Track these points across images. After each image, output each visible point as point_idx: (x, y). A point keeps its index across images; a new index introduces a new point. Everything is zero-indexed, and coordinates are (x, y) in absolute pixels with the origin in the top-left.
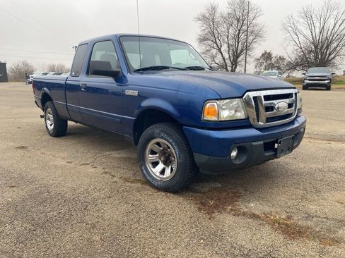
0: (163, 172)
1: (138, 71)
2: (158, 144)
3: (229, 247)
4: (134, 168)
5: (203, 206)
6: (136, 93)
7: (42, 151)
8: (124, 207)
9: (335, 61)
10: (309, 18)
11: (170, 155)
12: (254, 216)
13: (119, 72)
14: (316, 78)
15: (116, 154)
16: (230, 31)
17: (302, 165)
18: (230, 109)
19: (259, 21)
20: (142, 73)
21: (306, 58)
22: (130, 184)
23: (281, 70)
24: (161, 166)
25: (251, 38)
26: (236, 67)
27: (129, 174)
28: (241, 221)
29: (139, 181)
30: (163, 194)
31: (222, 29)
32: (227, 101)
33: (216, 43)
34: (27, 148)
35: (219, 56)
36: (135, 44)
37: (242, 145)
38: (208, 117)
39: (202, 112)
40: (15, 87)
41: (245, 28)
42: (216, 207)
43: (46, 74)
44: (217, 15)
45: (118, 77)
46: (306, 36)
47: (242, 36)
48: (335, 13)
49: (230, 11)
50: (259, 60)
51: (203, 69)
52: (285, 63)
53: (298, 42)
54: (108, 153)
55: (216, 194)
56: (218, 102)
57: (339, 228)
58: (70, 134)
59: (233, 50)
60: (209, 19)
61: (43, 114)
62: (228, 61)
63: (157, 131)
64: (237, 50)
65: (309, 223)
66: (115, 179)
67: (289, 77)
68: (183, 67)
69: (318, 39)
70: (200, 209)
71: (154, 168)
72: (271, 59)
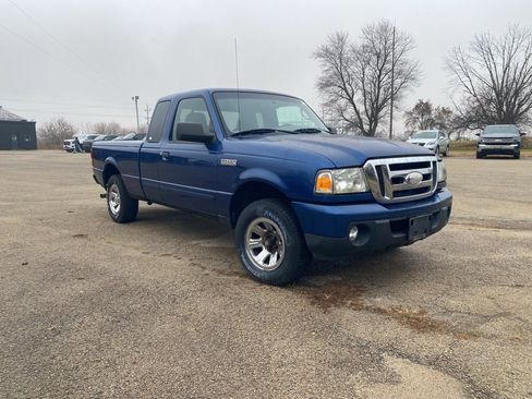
0: (267, 260)
1: (236, 136)
2: (261, 225)
3: (345, 339)
4: (229, 259)
5: (317, 300)
6: (234, 163)
7: (107, 239)
8: (220, 300)
9: (528, 114)
10: (486, 51)
11: (276, 239)
12: (379, 311)
13: (211, 137)
14: (497, 140)
15: (204, 244)
16: (366, 71)
17: (451, 257)
18: (348, 180)
19: (409, 56)
20: (241, 138)
21: (484, 111)
22: (226, 277)
23: (446, 128)
24: (264, 253)
25: (399, 81)
26: (376, 125)
27: (224, 266)
28: (363, 315)
29: (237, 273)
30: (268, 287)
31: (354, 69)
32: (344, 171)
33: (345, 89)
34: (87, 236)
35: (351, 109)
36: (233, 101)
37: (363, 224)
38: (321, 189)
39: (313, 184)
40: (50, 156)
41: (388, 66)
42: (333, 301)
43: (94, 137)
44: (347, 48)
45: (211, 143)
46: (482, 77)
47: (385, 79)
48: (525, 43)
49: (366, 42)
50: (410, 113)
51: (318, 131)
52: (452, 118)
53: (470, 87)
54: (194, 242)
55: (334, 288)
56: (333, 172)
57: (482, 323)
58: (141, 220)
59: (371, 100)
60: (335, 55)
61: (105, 192)
62: (364, 117)
63: (260, 208)
64: (377, 99)
65: (446, 318)
66: (206, 272)
67: (458, 138)
68: (292, 130)
69: (500, 81)
70: (313, 303)
71: (256, 255)
72: (429, 113)
